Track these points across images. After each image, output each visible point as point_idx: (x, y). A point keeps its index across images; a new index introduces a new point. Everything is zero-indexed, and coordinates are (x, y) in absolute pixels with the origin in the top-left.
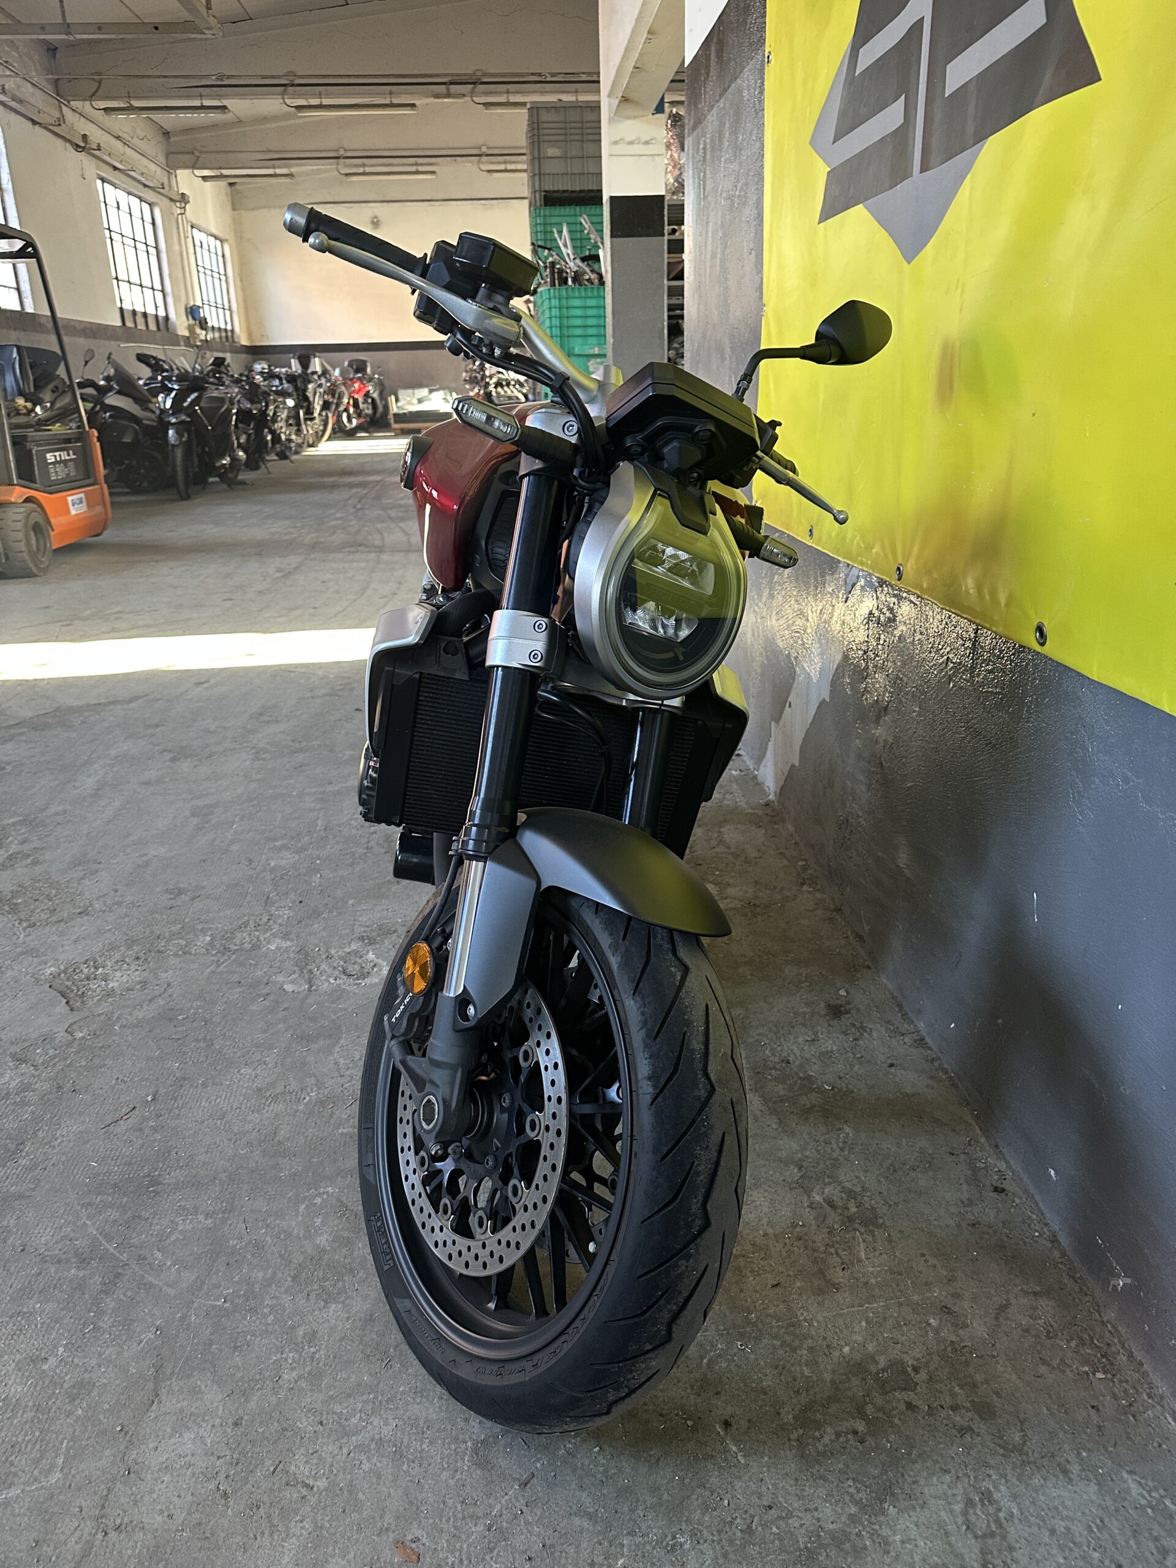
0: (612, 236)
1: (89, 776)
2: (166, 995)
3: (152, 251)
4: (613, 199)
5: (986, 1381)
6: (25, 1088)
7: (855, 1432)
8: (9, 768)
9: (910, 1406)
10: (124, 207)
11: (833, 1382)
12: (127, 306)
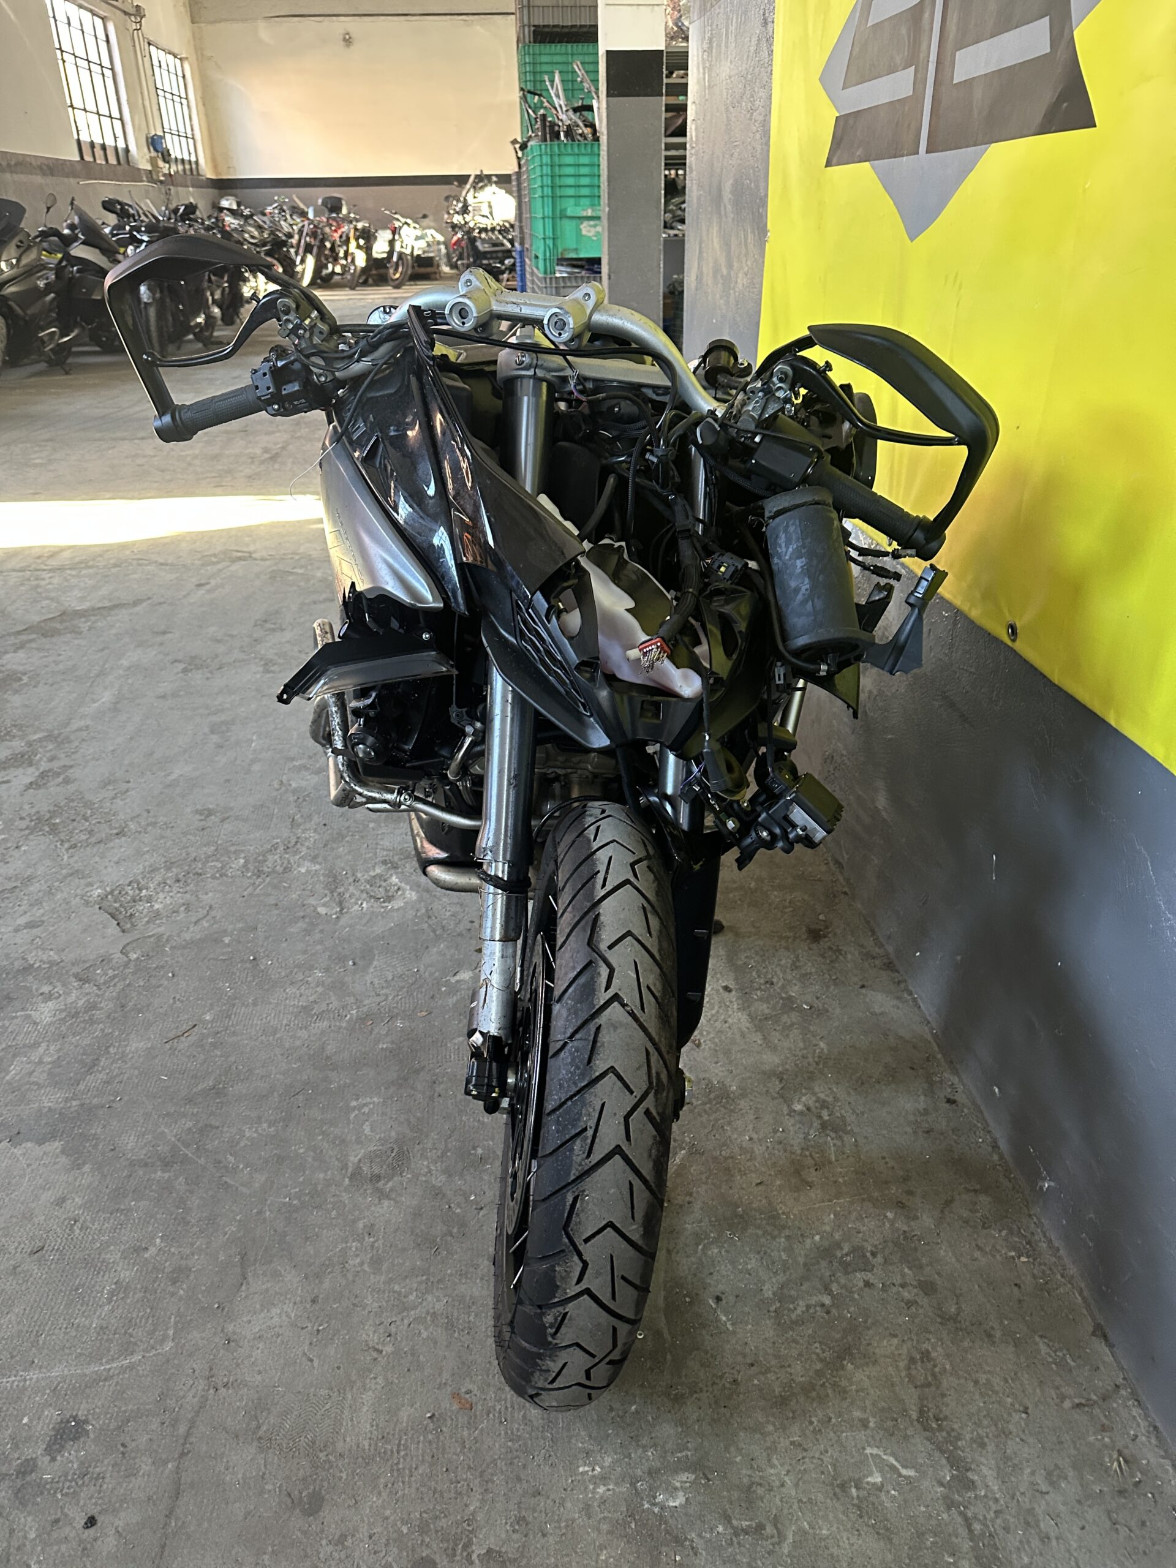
0: (608, 95)
1: (106, 688)
2: (208, 918)
3: (108, 73)
4: (609, 53)
5: (931, 1264)
6: (92, 1007)
7: (823, 1305)
8: (25, 679)
9: (867, 1284)
10: (75, 22)
11: (805, 1265)
12: (85, 138)
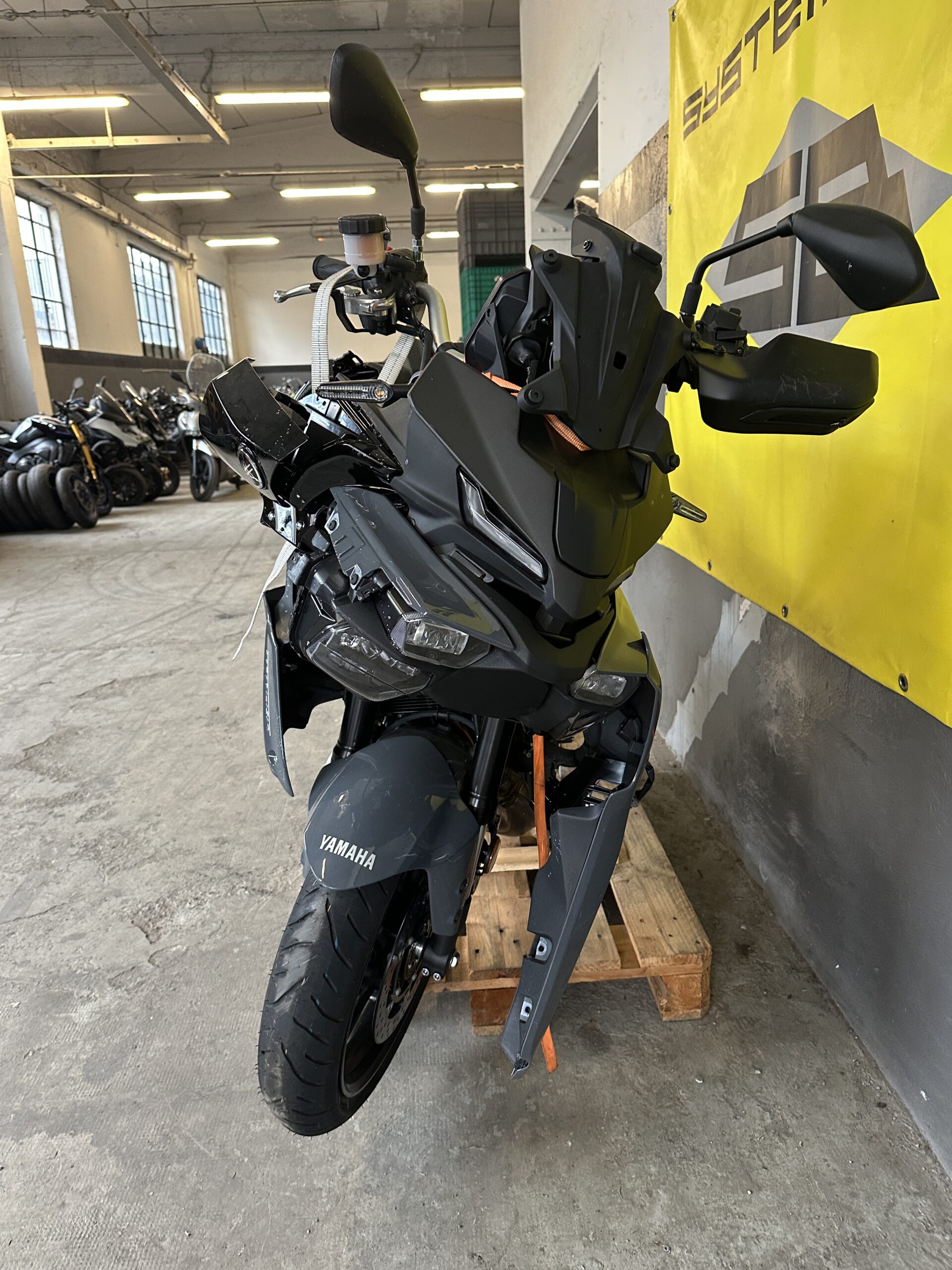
1: (145, 739)
2: (221, 931)
3: (168, 298)
6: (123, 1009)
8: (81, 733)
10: (147, 266)
12: (148, 341)
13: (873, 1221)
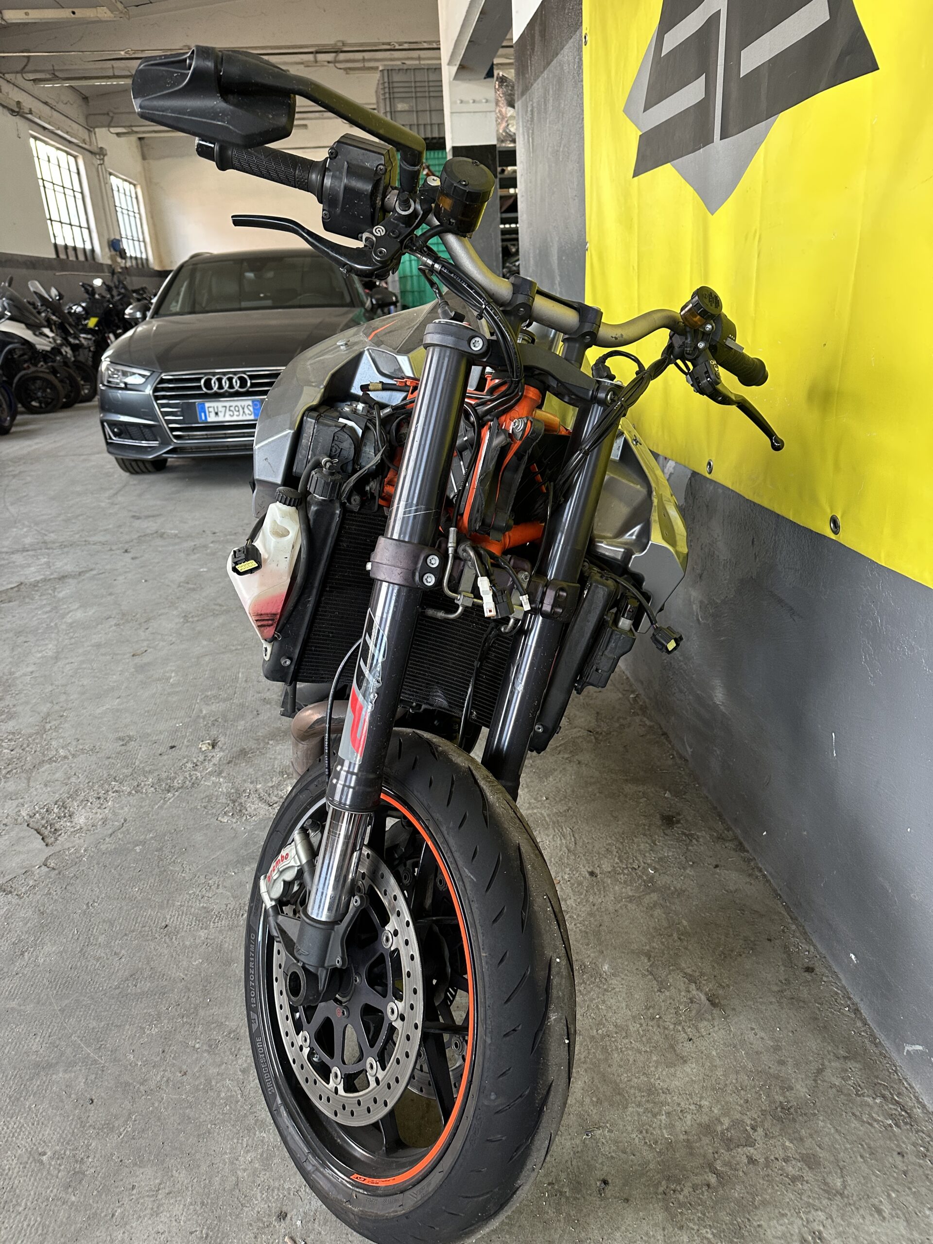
1: (50, 641)
2: (122, 830)
3: (78, 196)
4: (454, 148)
5: (811, 1136)
7: (708, 1185)
9: (751, 1161)
10: (54, 160)
11: (687, 1142)
12: (60, 242)
13: (801, 1089)
